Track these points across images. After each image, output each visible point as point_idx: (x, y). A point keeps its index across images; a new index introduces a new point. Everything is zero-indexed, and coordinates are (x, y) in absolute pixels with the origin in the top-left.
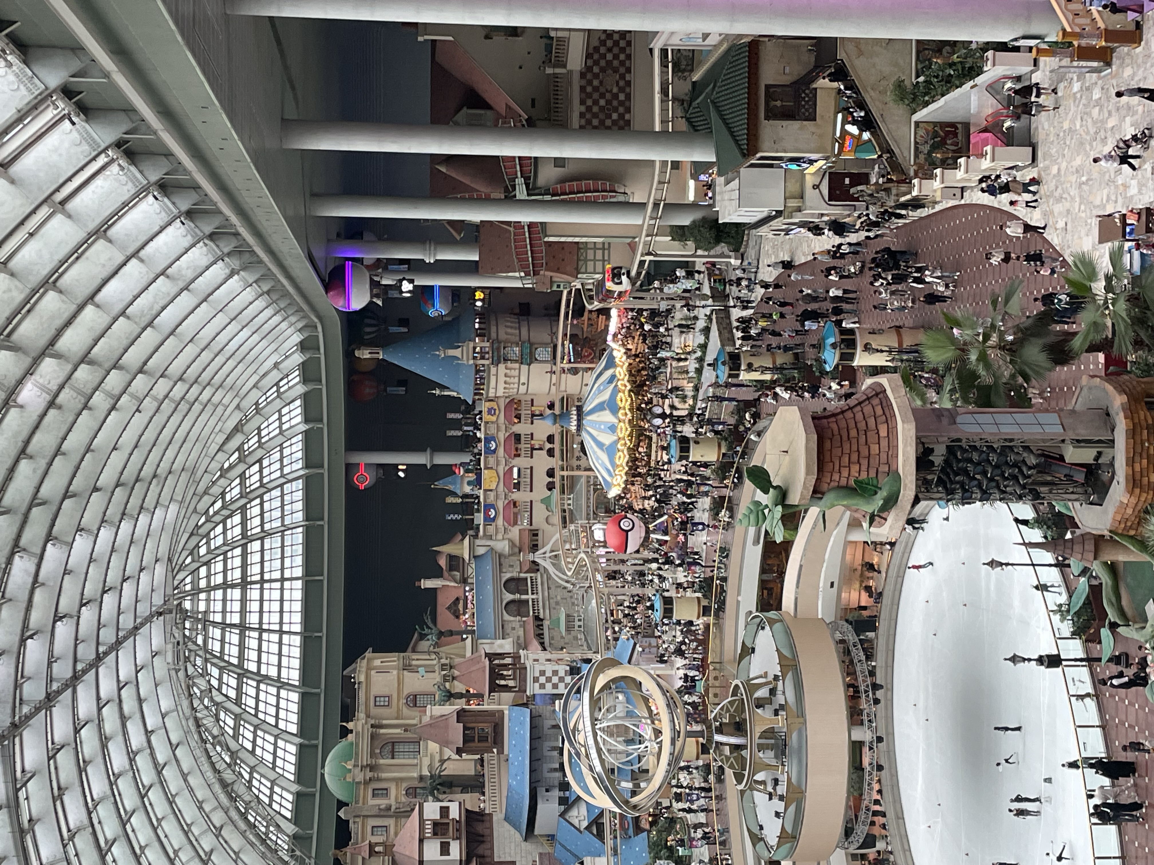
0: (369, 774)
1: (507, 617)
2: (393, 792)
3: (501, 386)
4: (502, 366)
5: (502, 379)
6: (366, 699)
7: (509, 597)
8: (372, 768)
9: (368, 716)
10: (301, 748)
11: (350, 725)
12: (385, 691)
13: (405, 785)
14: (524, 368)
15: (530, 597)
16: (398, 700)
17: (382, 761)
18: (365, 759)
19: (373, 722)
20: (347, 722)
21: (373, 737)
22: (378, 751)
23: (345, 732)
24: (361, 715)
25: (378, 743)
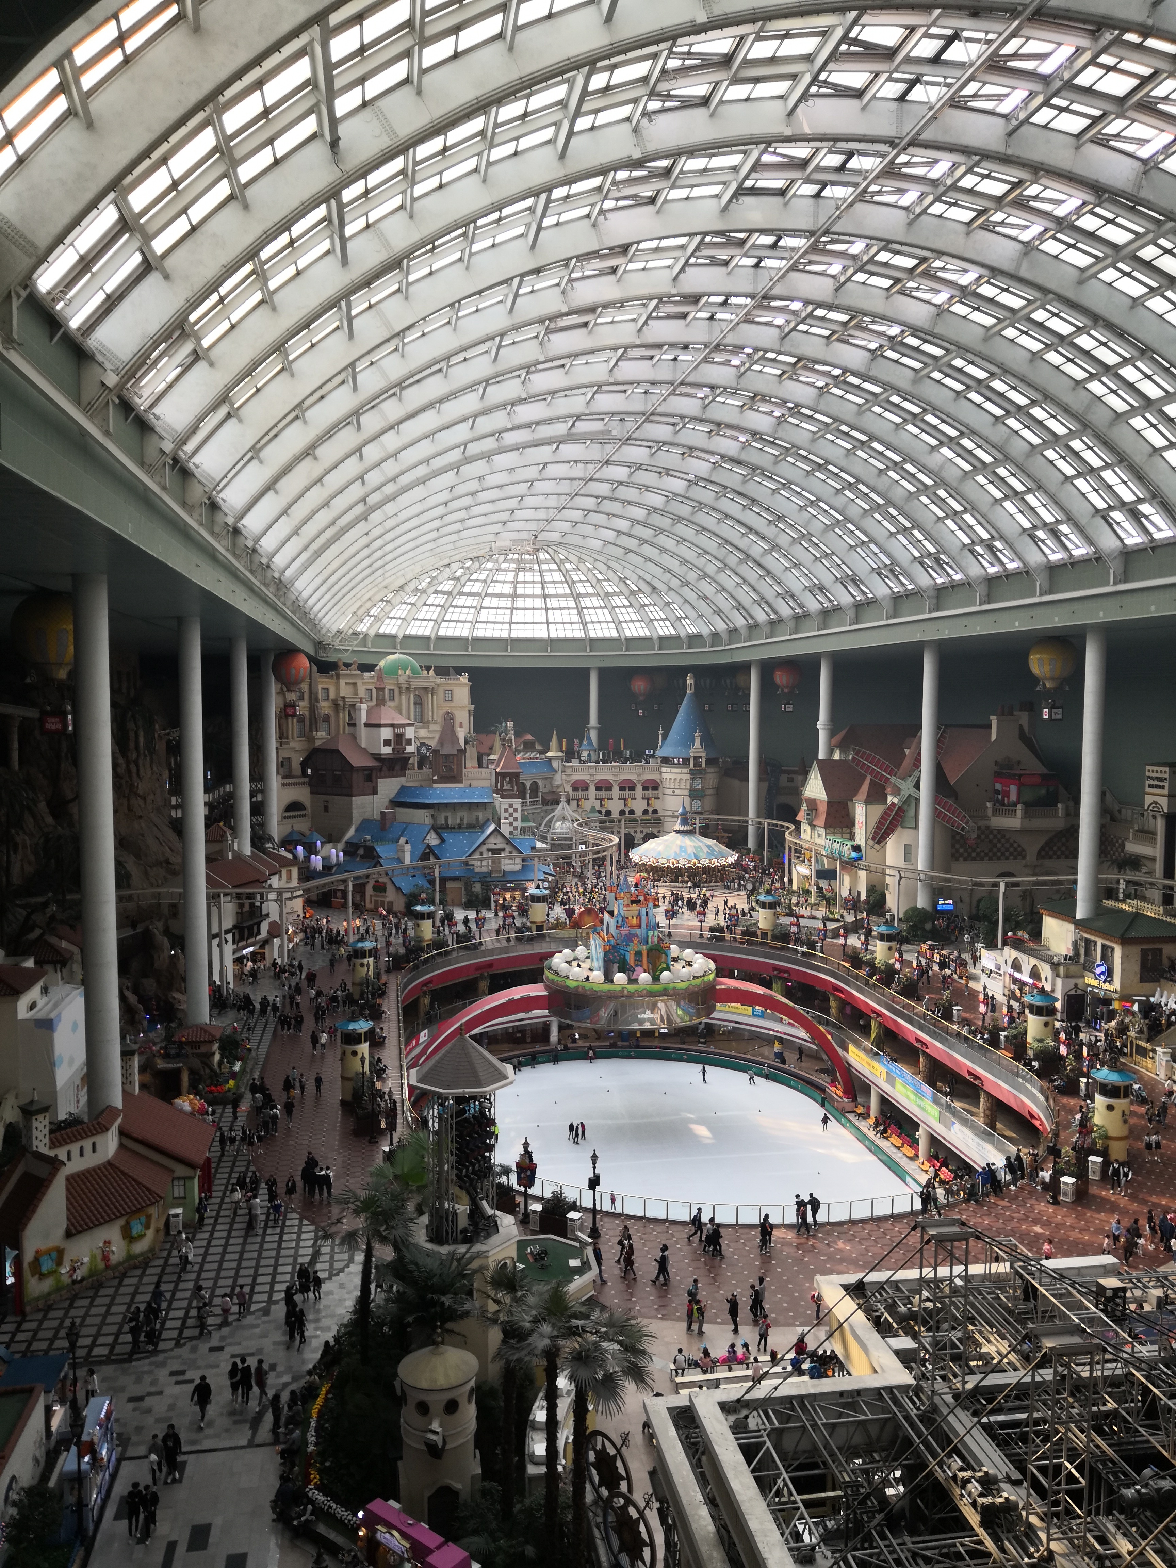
3: (673, 776)
4: (688, 776)
5: (679, 777)
10: (426, 639)
14: (687, 792)
18: (415, 683)
23: (428, 669)
25: (422, 693)
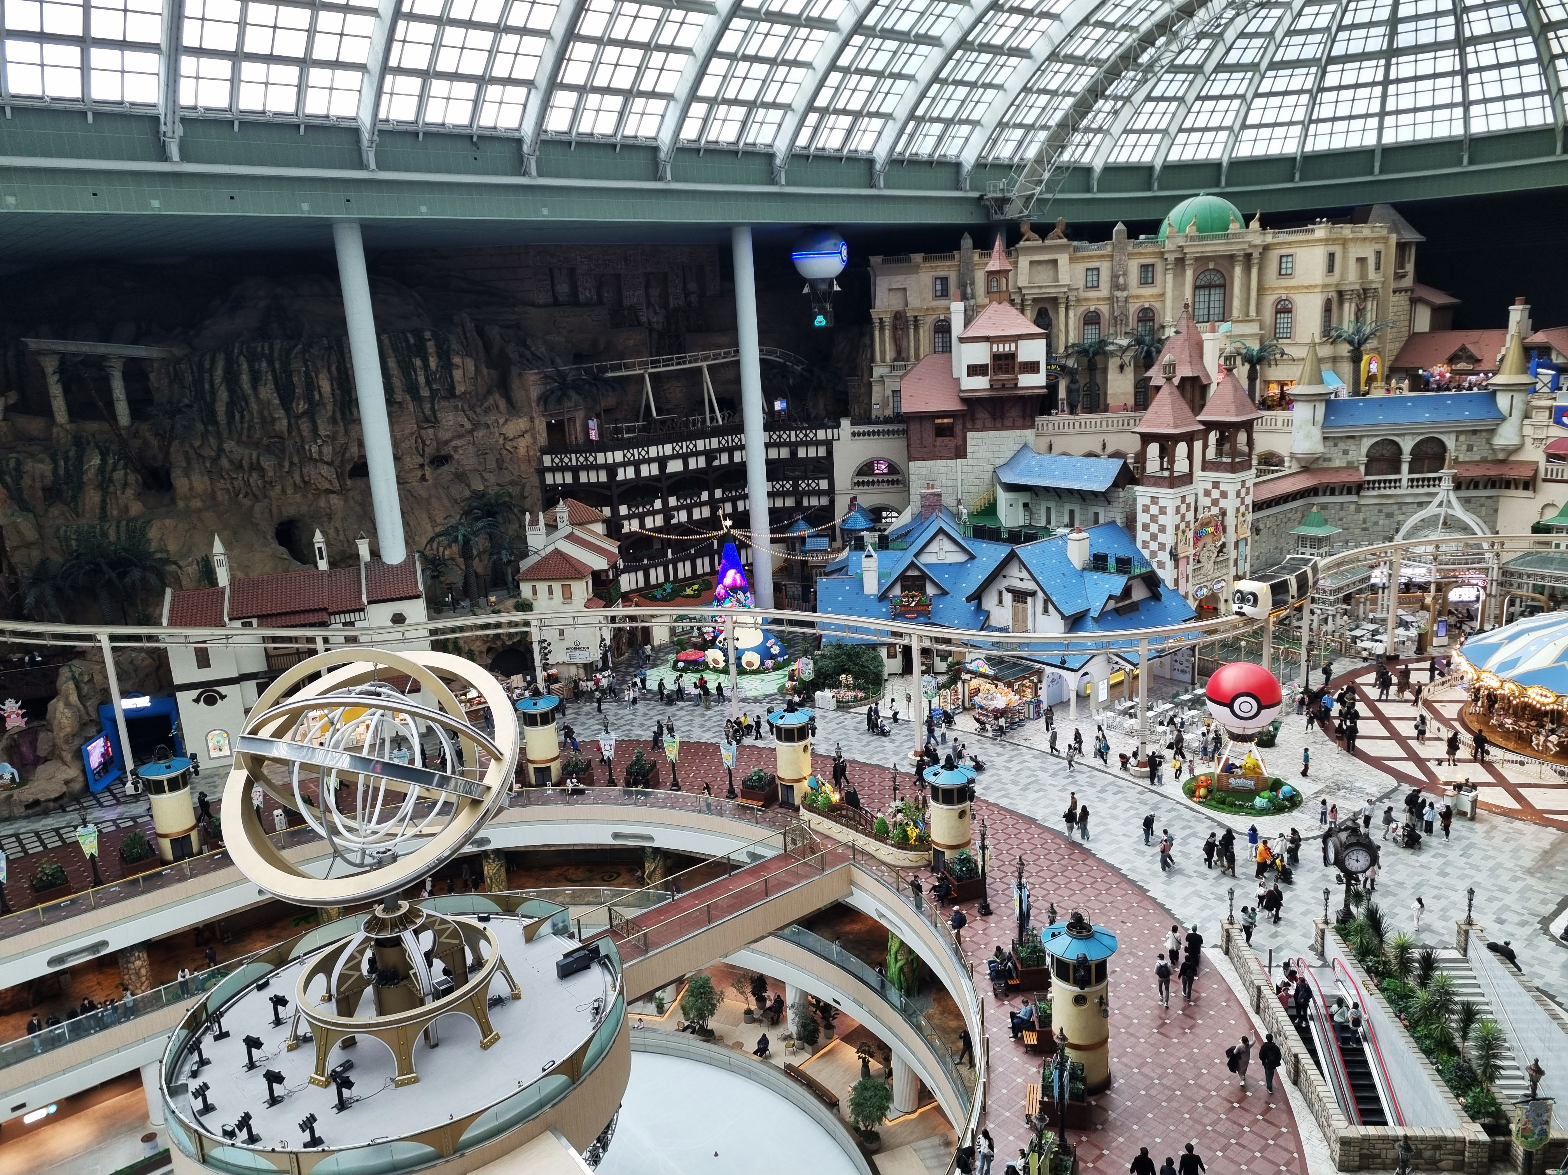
0: (1171, 257)
1: (1367, 443)
2: (1147, 291)
6: (1290, 243)
7: (1407, 445)
8: (1180, 262)
9: (1266, 248)
11: (1255, 225)
12: (1300, 269)
13: (1157, 305)
15: (1405, 474)
16: (1286, 288)
17: (1189, 274)
19: (1256, 255)
20: (1260, 220)
21: (1231, 258)
22: (1211, 266)
24: (1270, 237)
